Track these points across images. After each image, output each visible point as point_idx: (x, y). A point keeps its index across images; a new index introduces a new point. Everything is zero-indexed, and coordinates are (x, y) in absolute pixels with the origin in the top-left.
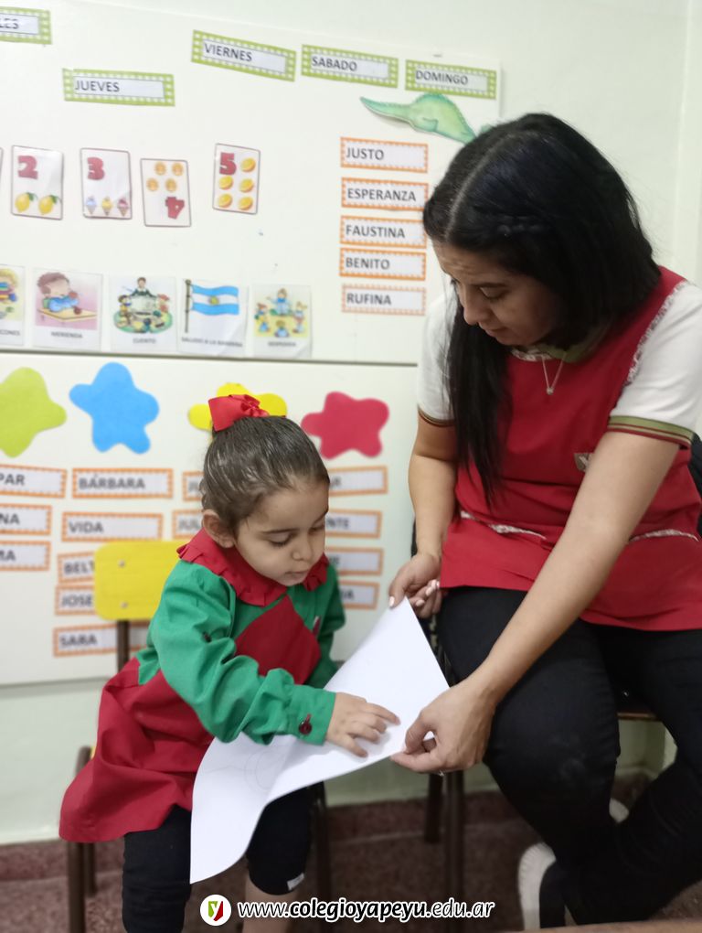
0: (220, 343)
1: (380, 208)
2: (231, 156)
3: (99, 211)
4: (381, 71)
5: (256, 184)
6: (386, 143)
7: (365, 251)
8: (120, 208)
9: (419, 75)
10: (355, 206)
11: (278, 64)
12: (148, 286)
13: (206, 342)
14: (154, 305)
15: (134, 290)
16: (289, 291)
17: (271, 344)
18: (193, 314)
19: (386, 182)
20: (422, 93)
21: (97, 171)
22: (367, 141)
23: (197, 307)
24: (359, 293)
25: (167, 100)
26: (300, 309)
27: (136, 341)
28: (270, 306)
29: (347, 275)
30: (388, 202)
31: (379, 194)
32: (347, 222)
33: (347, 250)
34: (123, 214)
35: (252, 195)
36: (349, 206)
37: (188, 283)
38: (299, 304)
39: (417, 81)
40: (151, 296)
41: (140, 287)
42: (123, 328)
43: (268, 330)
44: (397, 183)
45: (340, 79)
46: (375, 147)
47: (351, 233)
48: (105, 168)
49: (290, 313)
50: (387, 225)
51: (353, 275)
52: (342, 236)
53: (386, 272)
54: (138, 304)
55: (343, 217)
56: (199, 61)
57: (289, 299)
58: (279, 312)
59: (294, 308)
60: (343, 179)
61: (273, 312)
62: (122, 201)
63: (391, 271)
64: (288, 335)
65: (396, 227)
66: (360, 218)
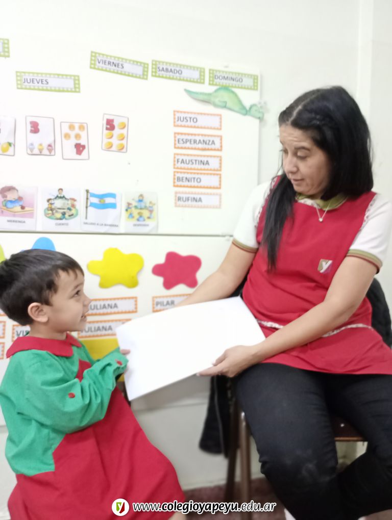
0: (105, 225)
1: (195, 149)
2: (112, 121)
3: (36, 151)
4: (196, 75)
5: (126, 136)
6: (198, 114)
7: (188, 173)
8: (48, 149)
9: (215, 77)
10: (182, 148)
11: (139, 70)
12: (64, 194)
13: (98, 224)
14: (68, 204)
15: (56, 196)
16: (145, 195)
17: (135, 225)
18: (90, 209)
19: (199, 135)
20: (218, 87)
21: (35, 128)
22: (188, 113)
23: (93, 205)
24: (185, 196)
25: (76, 89)
26: (151, 205)
27: (57, 224)
28: (134, 204)
29: (177, 186)
30: (200, 146)
31: (195, 142)
32: (177, 157)
33: (178, 172)
34: (50, 153)
35: (124, 142)
36: (178, 148)
37: (87, 191)
38: (151, 203)
39: (215, 80)
40: (66, 199)
41: (59, 194)
42: (49, 217)
43: (133, 217)
44: (205, 135)
45: (173, 79)
46: (193, 116)
47: (179, 163)
48: (40, 127)
49: (146, 208)
50: (200, 159)
51: (181, 186)
52: (174, 165)
53: (199, 185)
54: (58, 203)
55: (175, 154)
56: (94, 68)
57: (145, 200)
58: (139, 207)
59: (148, 205)
60: (175, 133)
61: (136, 207)
62: (50, 146)
63: (202, 184)
64: (144, 220)
65: (205, 159)
66: (184, 155)
